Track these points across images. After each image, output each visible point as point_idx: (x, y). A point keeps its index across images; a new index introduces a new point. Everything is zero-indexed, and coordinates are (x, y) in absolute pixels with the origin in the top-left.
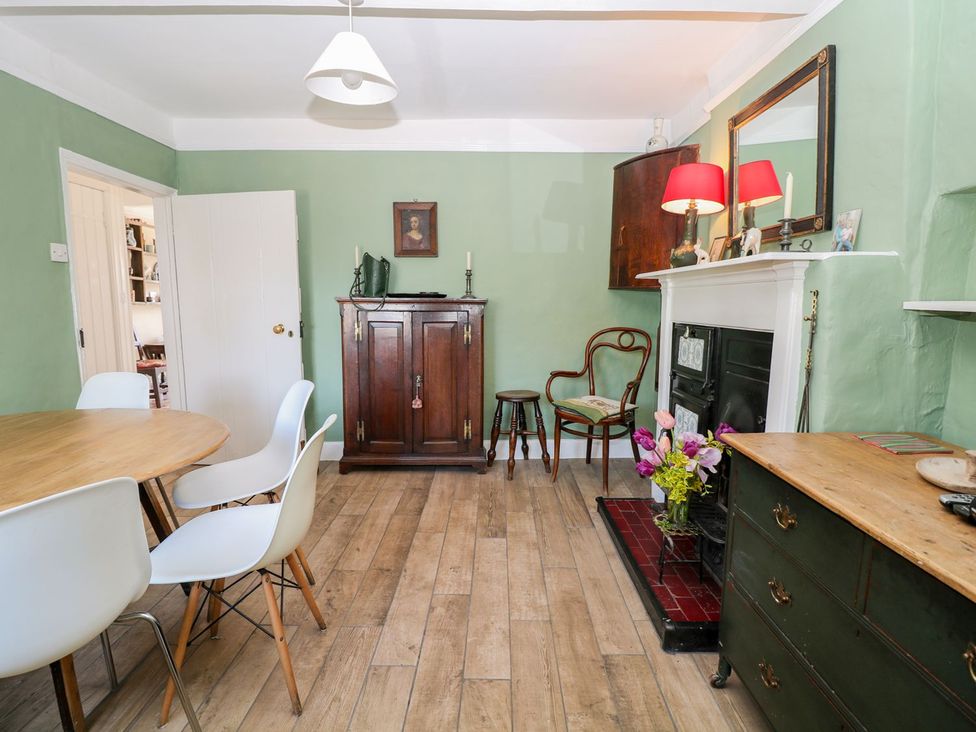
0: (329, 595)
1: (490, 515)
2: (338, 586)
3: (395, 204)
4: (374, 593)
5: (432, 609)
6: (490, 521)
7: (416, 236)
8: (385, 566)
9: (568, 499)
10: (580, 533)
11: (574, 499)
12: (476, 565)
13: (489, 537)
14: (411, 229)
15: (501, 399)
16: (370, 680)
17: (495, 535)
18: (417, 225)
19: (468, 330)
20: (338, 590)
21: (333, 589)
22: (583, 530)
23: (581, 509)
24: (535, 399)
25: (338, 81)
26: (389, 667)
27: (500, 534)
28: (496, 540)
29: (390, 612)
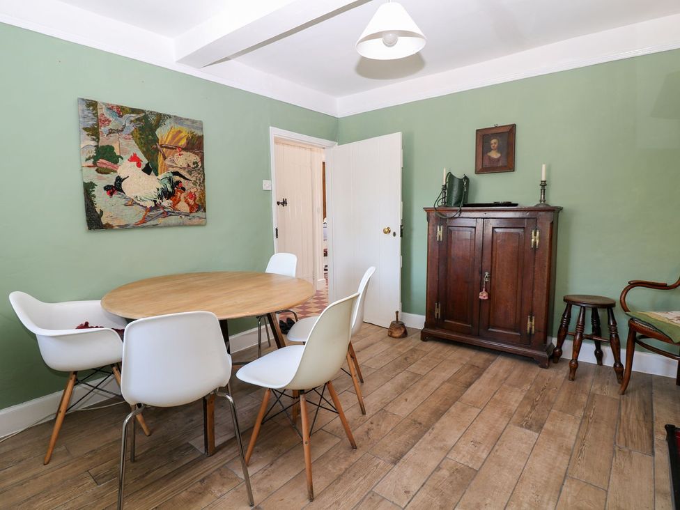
0: (370, 426)
1: (533, 407)
2: (379, 421)
3: (477, 131)
4: (402, 437)
5: (438, 468)
6: (530, 412)
7: (495, 155)
8: (419, 420)
9: (632, 417)
10: (630, 457)
11: (641, 418)
12: (497, 447)
13: (522, 426)
14: (490, 150)
15: (569, 302)
16: (365, 501)
17: (529, 427)
18: (496, 146)
19: (535, 235)
20: (378, 425)
21: (375, 423)
22: (636, 455)
23: (645, 431)
24: (609, 307)
25: (379, 41)
26: (384, 498)
27: (534, 428)
28: (528, 431)
29: (405, 457)
